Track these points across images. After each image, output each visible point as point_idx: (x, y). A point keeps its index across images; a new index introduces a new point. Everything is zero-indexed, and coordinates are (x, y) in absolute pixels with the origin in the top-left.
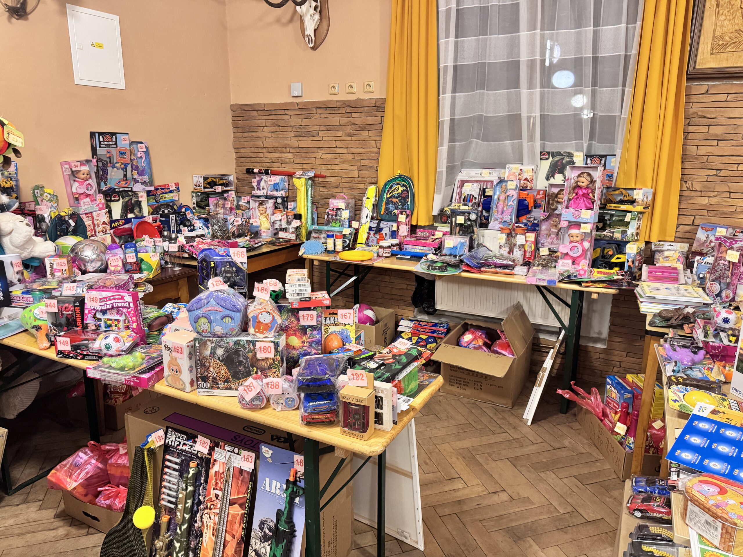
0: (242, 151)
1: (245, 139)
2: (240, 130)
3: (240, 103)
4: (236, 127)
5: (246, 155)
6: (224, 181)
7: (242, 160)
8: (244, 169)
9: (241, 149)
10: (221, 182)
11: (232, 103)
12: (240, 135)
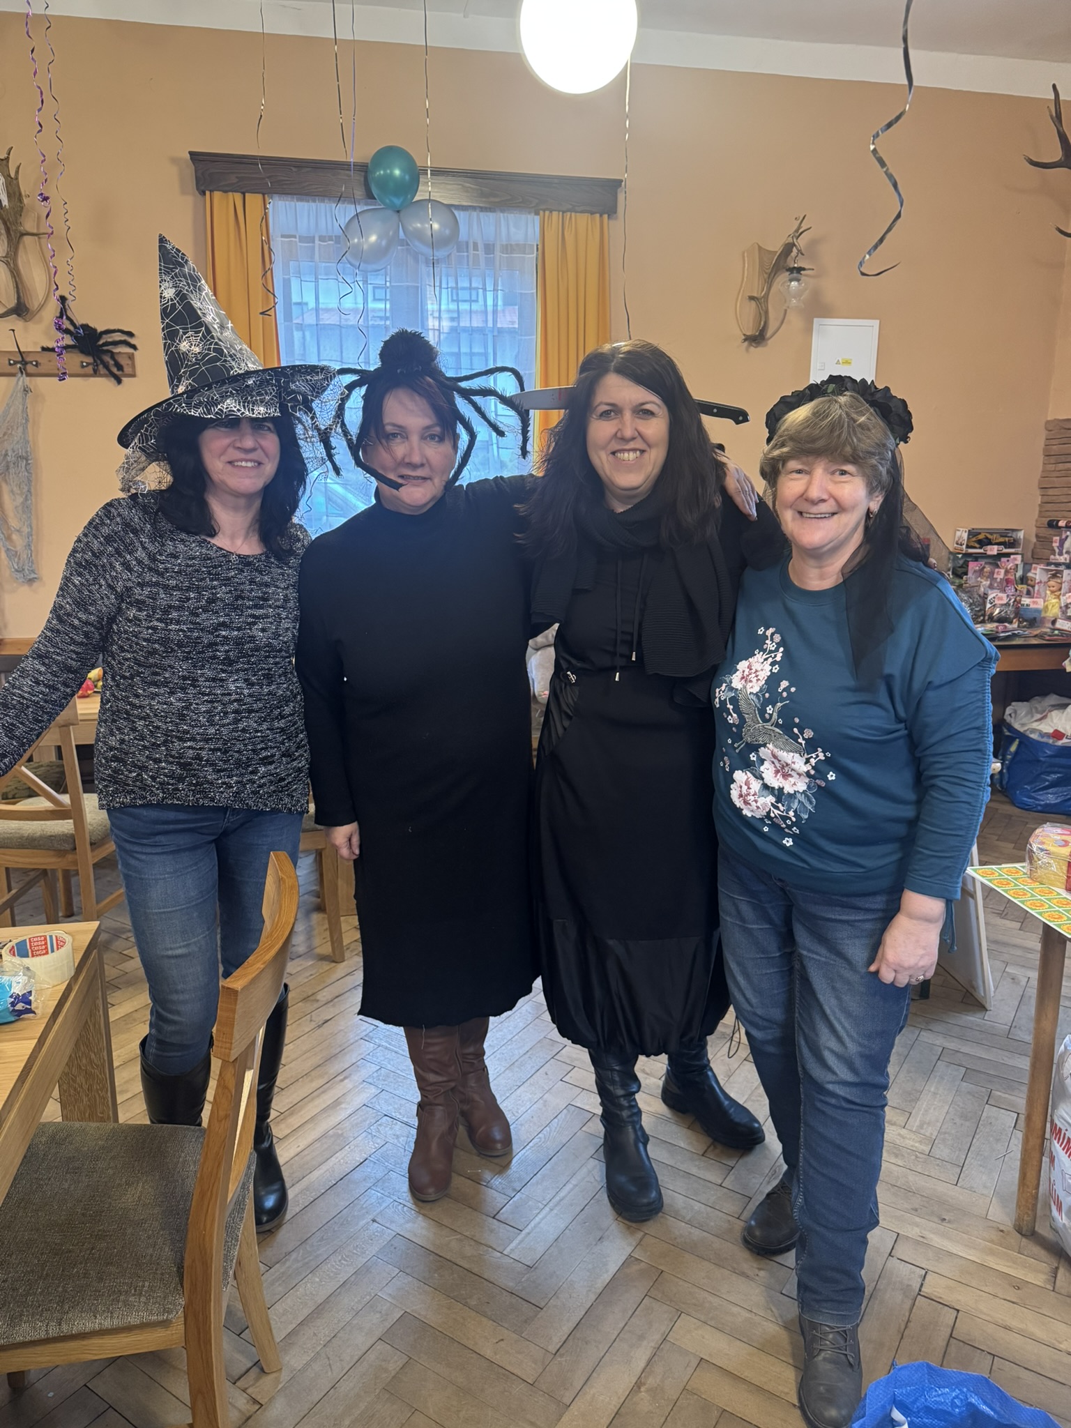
0: (1051, 492)
1: (1058, 474)
2: (1053, 460)
3: (1061, 418)
4: (1047, 455)
5: (1054, 498)
6: (1007, 539)
7: (1049, 506)
8: (1046, 521)
9: (1051, 490)
10: (1002, 540)
11: (1049, 419)
12: (1052, 467)
